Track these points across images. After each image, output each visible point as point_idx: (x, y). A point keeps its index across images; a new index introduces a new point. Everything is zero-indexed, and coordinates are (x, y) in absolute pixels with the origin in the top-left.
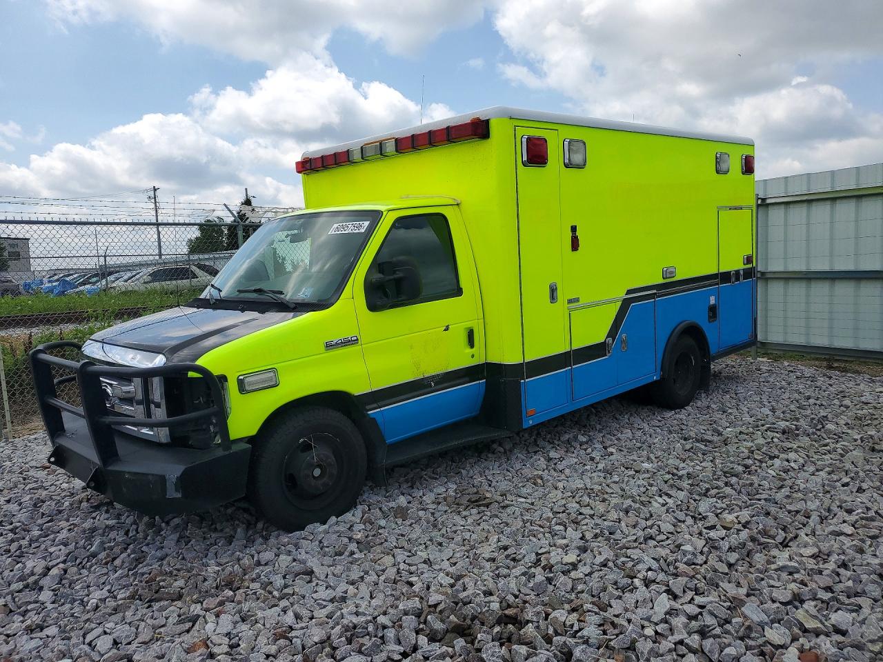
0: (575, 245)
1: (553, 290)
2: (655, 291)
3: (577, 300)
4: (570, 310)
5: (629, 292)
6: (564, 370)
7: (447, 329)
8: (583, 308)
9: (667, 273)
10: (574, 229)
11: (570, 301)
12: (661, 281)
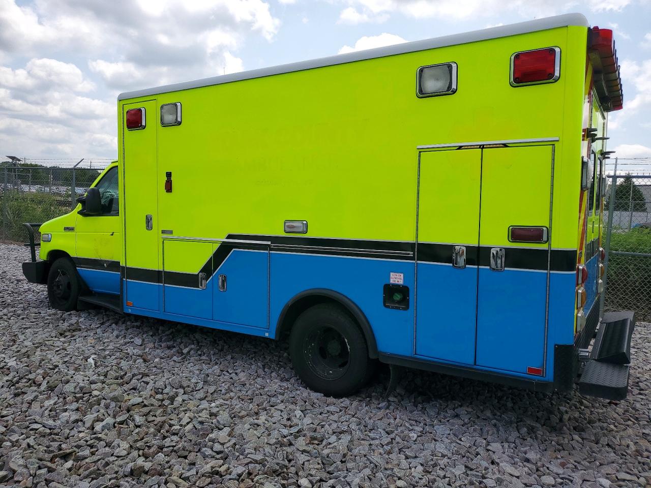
0: (169, 187)
1: (149, 220)
2: (269, 243)
3: (171, 232)
4: (164, 239)
5: (230, 237)
6: (158, 284)
7: (112, 235)
8: (177, 240)
9: (289, 226)
10: (169, 175)
11: (163, 232)
12: (282, 234)
